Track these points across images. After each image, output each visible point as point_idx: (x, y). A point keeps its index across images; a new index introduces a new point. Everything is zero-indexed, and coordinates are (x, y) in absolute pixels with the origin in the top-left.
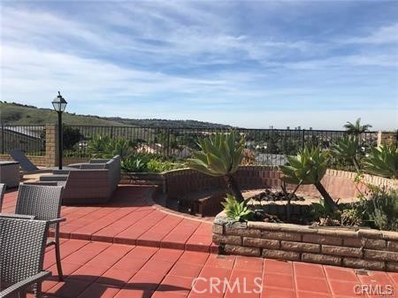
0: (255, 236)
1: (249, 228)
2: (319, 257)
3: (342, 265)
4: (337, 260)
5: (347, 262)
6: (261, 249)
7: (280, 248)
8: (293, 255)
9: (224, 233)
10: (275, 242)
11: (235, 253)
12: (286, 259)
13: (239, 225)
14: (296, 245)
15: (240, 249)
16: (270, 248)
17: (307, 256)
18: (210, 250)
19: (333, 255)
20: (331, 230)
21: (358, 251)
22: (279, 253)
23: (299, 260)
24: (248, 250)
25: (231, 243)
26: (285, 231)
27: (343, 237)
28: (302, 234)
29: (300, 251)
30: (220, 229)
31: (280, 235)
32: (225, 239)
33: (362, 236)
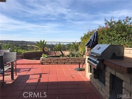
0: (49, 60)
1: (48, 59)
2: (61, 63)
3: (64, 64)
4: (63, 63)
5: (65, 63)
6: (50, 63)
7: (54, 62)
8: (56, 63)
9: (43, 60)
10: (53, 61)
11: (45, 64)
12: (55, 64)
13: (46, 59)
14: (56, 61)
15: (46, 63)
16: (52, 62)
17: (58, 63)
18: (40, 64)
19: (63, 62)
20: (62, 58)
21: (67, 61)
22: (53, 63)
23: (57, 64)
24: (47, 63)
25: (44, 62)
26: (55, 59)
27: (64, 59)
28: (58, 59)
29: (57, 62)
30: (42, 60)
31: (54, 60)
32: (43, 62)
33: (68, 58)
